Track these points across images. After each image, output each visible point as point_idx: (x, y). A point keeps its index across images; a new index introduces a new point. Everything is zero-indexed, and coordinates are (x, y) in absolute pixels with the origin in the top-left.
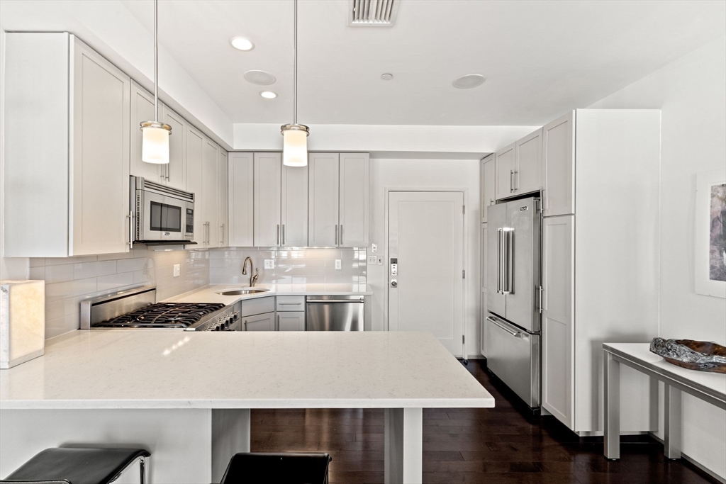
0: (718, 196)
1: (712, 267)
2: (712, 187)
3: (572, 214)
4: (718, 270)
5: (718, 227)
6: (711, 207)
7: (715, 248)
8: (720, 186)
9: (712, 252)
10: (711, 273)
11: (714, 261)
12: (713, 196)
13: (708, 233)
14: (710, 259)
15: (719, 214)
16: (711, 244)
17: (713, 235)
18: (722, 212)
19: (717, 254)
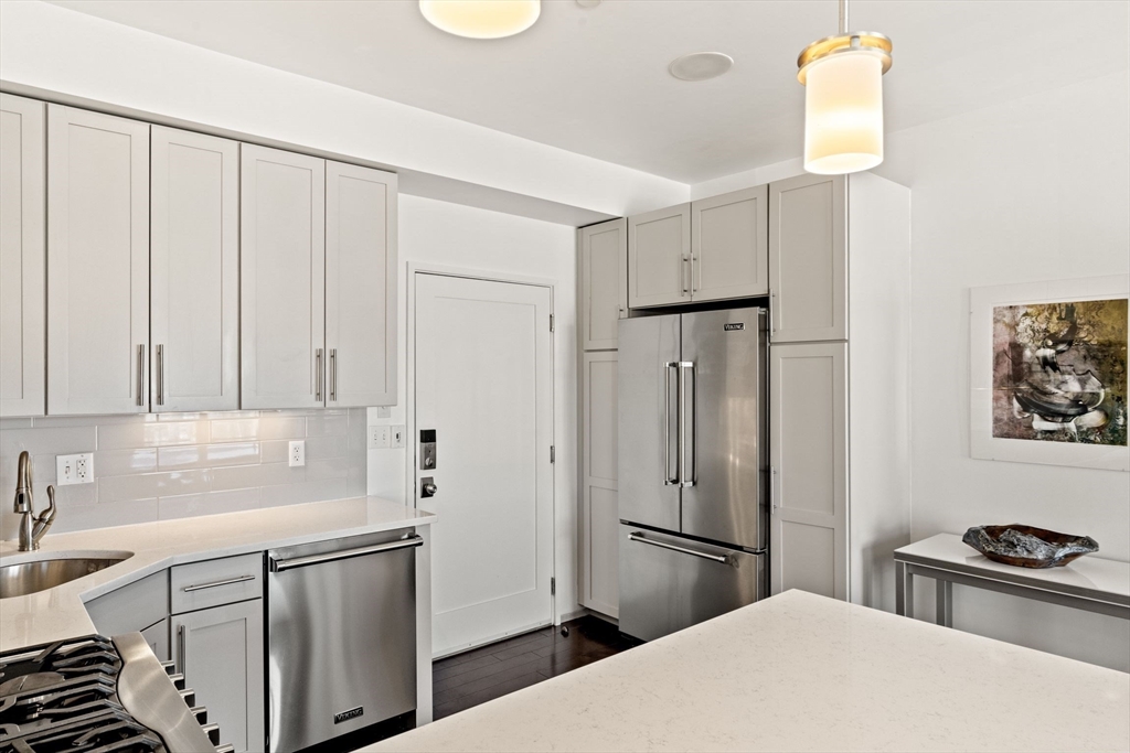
0: (1004, 322)
1: (997, 420)
2: (995, 309)
3: (843, 341)
4: (1006, 423)
5: (1006, 365)
6: (994, 336)
7: (1001, 393)
8: (1006, 308)
9: (996, 399)
10: (995, 428)
11: (999, 411)
12: (996, 321)
13: (991, 372)
14: (994, 409)
15: (1007, 347)
16: (994, 388)
17: (999, 375)
18: (1010, 344)
19: (1004, 402)
